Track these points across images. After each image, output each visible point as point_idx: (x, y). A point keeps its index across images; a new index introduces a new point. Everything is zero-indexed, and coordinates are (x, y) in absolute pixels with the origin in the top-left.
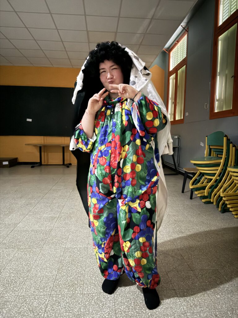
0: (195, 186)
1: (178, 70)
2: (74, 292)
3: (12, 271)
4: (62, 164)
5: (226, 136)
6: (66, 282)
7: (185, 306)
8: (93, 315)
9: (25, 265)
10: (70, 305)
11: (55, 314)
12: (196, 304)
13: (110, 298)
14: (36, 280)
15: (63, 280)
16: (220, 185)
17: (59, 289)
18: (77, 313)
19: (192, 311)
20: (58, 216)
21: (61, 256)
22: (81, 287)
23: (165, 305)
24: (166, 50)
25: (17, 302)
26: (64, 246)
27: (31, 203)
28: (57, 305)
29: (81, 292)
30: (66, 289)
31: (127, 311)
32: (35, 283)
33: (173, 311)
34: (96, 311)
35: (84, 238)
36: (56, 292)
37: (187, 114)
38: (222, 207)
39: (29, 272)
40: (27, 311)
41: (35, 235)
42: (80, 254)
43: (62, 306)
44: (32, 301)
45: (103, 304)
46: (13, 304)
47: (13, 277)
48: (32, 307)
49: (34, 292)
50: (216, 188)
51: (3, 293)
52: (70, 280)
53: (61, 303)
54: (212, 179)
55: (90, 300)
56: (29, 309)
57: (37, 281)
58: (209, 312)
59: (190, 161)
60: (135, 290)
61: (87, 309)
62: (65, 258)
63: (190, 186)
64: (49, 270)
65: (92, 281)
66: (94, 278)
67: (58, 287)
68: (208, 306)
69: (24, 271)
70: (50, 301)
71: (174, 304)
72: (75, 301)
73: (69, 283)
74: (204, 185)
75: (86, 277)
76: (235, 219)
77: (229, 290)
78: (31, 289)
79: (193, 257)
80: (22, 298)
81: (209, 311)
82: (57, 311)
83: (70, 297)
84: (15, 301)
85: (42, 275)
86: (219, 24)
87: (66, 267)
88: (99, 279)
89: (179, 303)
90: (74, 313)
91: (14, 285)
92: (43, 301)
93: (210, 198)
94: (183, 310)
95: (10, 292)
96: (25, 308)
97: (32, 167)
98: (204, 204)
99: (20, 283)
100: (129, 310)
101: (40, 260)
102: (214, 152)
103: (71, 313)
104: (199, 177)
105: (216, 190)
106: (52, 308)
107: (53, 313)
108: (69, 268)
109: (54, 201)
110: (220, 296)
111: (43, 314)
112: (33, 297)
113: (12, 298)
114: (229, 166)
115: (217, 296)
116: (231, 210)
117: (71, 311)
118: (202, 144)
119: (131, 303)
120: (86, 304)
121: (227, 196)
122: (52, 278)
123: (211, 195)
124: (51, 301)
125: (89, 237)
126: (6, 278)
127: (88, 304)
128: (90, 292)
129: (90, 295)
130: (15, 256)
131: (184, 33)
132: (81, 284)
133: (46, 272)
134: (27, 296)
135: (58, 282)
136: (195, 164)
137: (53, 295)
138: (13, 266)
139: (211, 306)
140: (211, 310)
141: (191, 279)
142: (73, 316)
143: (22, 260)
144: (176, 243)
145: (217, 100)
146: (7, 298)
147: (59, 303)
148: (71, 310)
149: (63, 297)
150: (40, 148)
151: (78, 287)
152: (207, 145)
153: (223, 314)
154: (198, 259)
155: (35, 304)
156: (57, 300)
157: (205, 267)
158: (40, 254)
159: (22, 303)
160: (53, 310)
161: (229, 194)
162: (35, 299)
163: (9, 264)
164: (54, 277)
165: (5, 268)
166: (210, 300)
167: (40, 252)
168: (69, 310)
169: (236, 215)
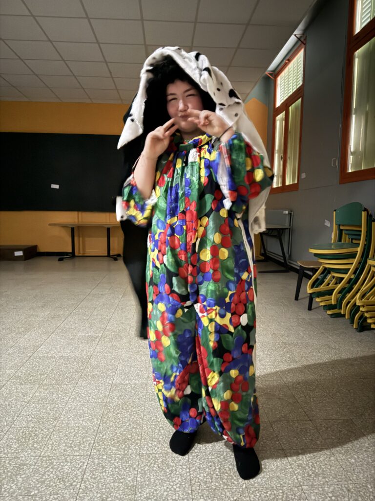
0: (315, 290)
1: (289, 106)
2: (126, 452)
3: (30, 419)
4: (106, 255)
5: (365, 210)
6: (114, 436)
7: (300, 475)
8: (155, 486)
9: (51, 410)
10: (121, 471)
11: (98, 485)
12: (317, 473)
13: (182, 461)
14: (67, 433)
16: (356, 287)
17: (103, 447)
18: (132, 483)
19: (310, 483)
20: (100, 335)
21: (105, 396)
22: (137, 443)
23: (268, 473)
24: (270, 74)
25: (38, 466)
27: (59, 315)
28: (99, 471)
29: (137, 451)
30: (114, 446)
31: (209, 482)
32: (66, 437)
33: (281, 483)
34: (160, 481)
35: (142, 369)
36: (98, 451)
37: (303, 176)
38: (358, 323)
39: (57, 420)
40: (55, 479)
41: (65, 364)
42: (134, 394)
43: (107, 472)
45: (171, 470)
46: (33, 469)
47: (33, 427)
48: (62, 473)
49: (64, 451)
50: (349, 292)
51: (17, 451)
52: (120, 433)
53: (107, 468)
54: (343, 278)
55: (150, 465)
56: (57, 476)
57: (69, 434)
58: (337, 485)
59: (308, 250)
60: (221, 450)
61: (147, 477)
62: (112, 400)
63: (308, 289)
64: (87, 417)
65: (154, 435)
66: (157, 431)
67: (101, 443)
68: (336, 475)
69: (48, 418)
70: (89, 465)
71: (283, 471)
72: (128, 465)
73: (118, 438)
74: (331, 287)
75: (145, 429)
77: (369, 451)
78: (60, 446)
79: (313, 399)
80: (46, 460)
81: (338, 483)
82: (100, 479)
83: (120, 459)
84: (36, 463)
85: (77, 425)
86: (355, 31)
87: (114, 413)
88: (164, 432)
89: (291, 470)
90: (127, 483)
91: (33, 439)
92: (78, 464)
93: (340, 308)
94: (296, 481)
95: (29, 450)
97: (60, 260)
98: (329, 317)
99: (42, 438)
100: (211, 479)
101: (73, 402)
102: (347, 236)
103: (122, 483)
104: (322, 275)
105: (349, 296)
106: (93, 475)
107: (93, 483)
108: (118, 415)
109: (95, 313)
110: (355, 459)
111: (79, 484)
112: (64, 458)
113: (31, 459)
114: (370, 257)
115: (350, 459)
116: (373, 326)
117: (121, 481)
118: (327, 224)
119: (215, 470)
120: (146, 469)
121: (367, 306)
122: (93, 430)
123: (342, 303)
124: (91, 466)
125: (149, 367)
126: (21, 429)
127: (148, 469)
128: (151, 452)
129: (151, 456)
130: (35, 396)
131: (299, 47)
132: (137, 439)
133: (83, 421)
134: (54, 457)
135: (101, 435)
136: (316, 255)
137: (93, 455)
138: (32, 410)
139: (341, 476)
140: (340, 481)
141: (308, 434)
142: (126, 488)
143: (46, 401)
144: (286, 378)
145: (352, 154)
146: (23, 459)
147: (103, 467)
148: (122, 479)
149: (110, 460)
150: (73, 229)
151: (132, 445)
152: (336, 224)
153: (360, 487)
154: (319, 403)
155: (67, 469)
156: (101, 463)
157: (332, 415)
158: (74, 392)
159: (47, 467)
160: (94, 478)
161: (370, 302)
162: (67, 461)
163: (25, 409)
164: (95, 428)
165: (19, 414)
166: (340, 467)
167: (74, 389)
168: (118, 479)
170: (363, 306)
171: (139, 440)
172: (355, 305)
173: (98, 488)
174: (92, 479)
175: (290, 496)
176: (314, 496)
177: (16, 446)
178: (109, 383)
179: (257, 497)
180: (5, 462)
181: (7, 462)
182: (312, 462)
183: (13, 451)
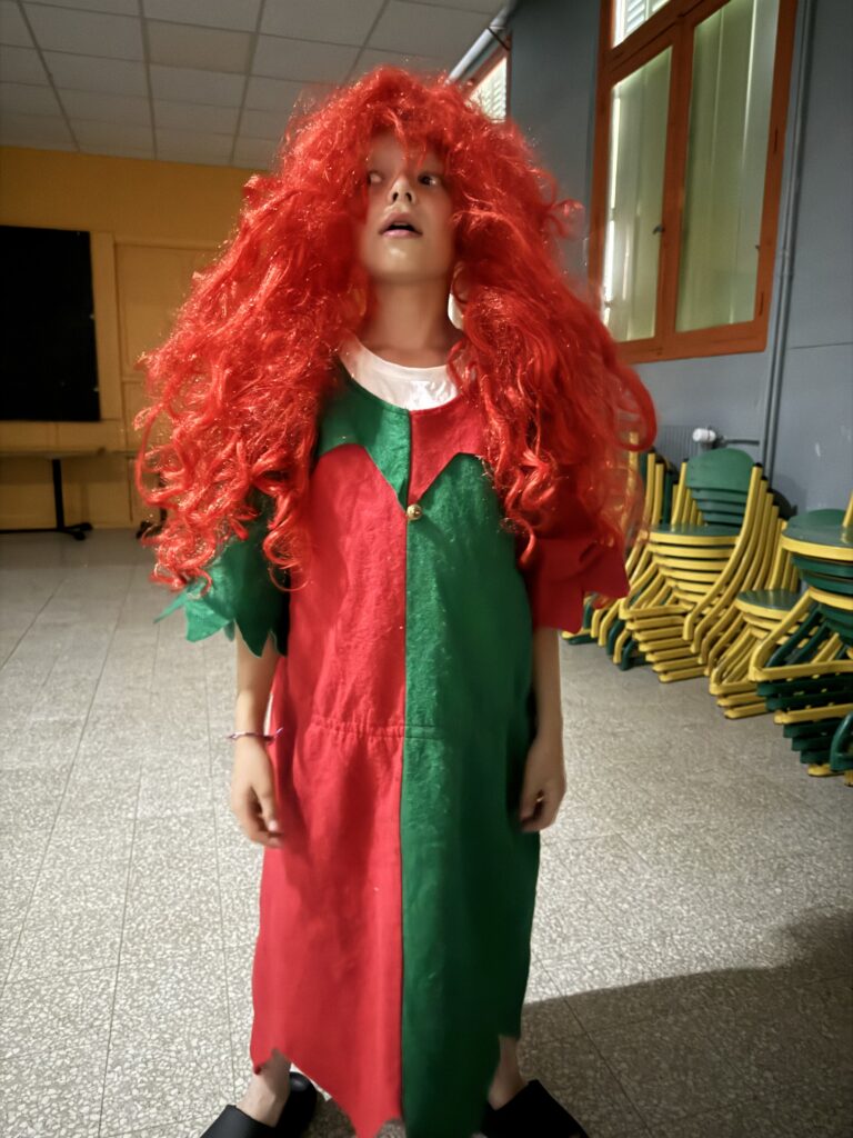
2: (195, 949)
4: (54, 525)
6: (162, 923)
10: (191, 985)
11: (149, 1016)
12: (565, 934)
14: (56, 929)
17: (144, 946)
18: (219, 1004)
21: (125, 847)
22: (215, 930)
25: (7, 1002)
26: (130, 816)
28: (146, 992)
29: (218, 945)
30: (167, 942)
32: (57, 939)
35: (196, 783)
36: (135, 954)
38: (622, 653)
39: (25, 908)
40: (52, 1020)
42: (190, 835)
43: (163, 991)
44: (60, 991)
48: (64, 1008)
49: (59, 966)
52: (174, 915)
53: (161, 984)
56: (56, 1015)
57: (61, 930)
62: (143, 852)
64: (95, 894)
65: (247, 911)
67: (136, 939)
68: (598, 934)
70: (121, 985)
72: (203, 972)
73: (172, 925)
75: (226, 901)
76: (662, 687)
78: (48, 957)
80: (23, 988)
81: (602, 946)
82: (151, 1006)
83: (187, 964)
85: (74, 911)
86: (614, 40)
87: (152, 878)
90: (208, 1006)
92: (97, 987)
96: (42, 1015)
101: (54, 866)
103: (198, 1006)
106: (134, 1001)
107: (138, 1016)
108: (164, 881)
111: (108, 1022)
112: (61, 979)
116: (649, 658)
117: (196, 1003)
120: (242, 975)
121: (639, 619)
122: (113, 917)
123: (592, 617)
124: (125, 984)
132: (214, 922)
133: (86, 901)
134: (38, 981)
135: (134, 925)
137: (126, 964)
139: (607, 934)
140: (606, 943)
145: (607, 305)
147: (153, 984)
148: (197, 999)
149: (164, 968)
151: (205, 934)
155: (73, 998)
156: (145, 977)
157: (585, 831)
158: (50, 847)
159: (28, 1002)
160: (138, 1006)
161: (642, 612)
162: (68, 984)
164: (117, 913)
166: (603, 919)
167: (49, 840)
168: (189, 1000)
169: (665, 672)
170: (632, 620)
171: (217, 923)
172: (616, 617)
173: (151, 1023)
174: (135, 1010)
178: (127, 819)
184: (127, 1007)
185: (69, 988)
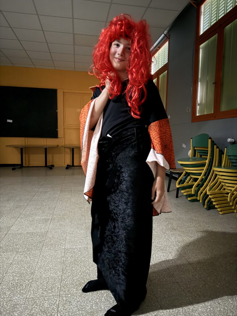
0: (181, 185)
1: (160, 75)
3: (15, 275)
4: (44, 166)
5: (210, 138)
6: (73, 282)
7: (190, 297)
9: (27, 268)
10: (81, 303)
11: (69, 313)
12: (199, 295)
14: (41, 282)
15: (69, 280)
16: (205, 184)
17: (67, 289)
18: (90, 311)
20: (51, 218)
21: (62, 257)
25: (27, 304)
26: (63, 247)
27: (20, 205)
30: (74, 288)
32: (42, 285)
35: (82, 239)
36: (64, 292)
38: (207, 205)
39: (33, 274)
40: (40, 312)
41: (31, 237)
42: (81, 254)
43: (73, 305)
44: (42, 302)
46: (23, 307)
47: (17, 280)
48: (43, 308)
49: (42, 294)
50: (202, 187)
51: (10, 296)
52: (76, 279)
53: (72, 302)
54: (198, 179)
55: (99, 298)
56: (41, 310)
57: (43, 282)
59: (177, 162)
61: (99, 306)
62: (67, 259)
63: (177, 185)
64: (53, 271)
67: (65, 287)
69: (27, 274)
71: (180, 296)
72: (85, 299)
73: (76, 283)
74: (190, 184)
75: (92, 276)
76: (220, 215)
78: (39, 291)
79: (189, 251)
80: (31, 300)
82: (69, 310)
83: (80, 296)
84: (25, 303)
85: (47, 276)
86: (200, 33)
87: (70, 267)
90: (87, 311)
91: (20, 288)
92: (53, 302)
93: (197, 196)
94: (189, 301)
95: (18, 295)
96: (37, 310)
97: (14, 169)
98: (189, 202)
99: (26, 286)
101: (41, 262)
102: (199, 153)
103: (84, 311)
104: (185, 176)
105: (202, 189)
106: (64, 307)
107: (66, 313)
108: (73, 268)
109: (44, 204)
110: (219, 285)
111: (56, 314)
113: (21, 301)
114: (213, 165)
115: (216, 286)
116: (216, 206)
117: (83, 309)
118: (184, 146)
120: (97, 301)
121: (213, 194)
122: (58, 279)
123: (198, 193)
124: (62, 301)
125: (86, 237)
126: (10, 282)
127: (99, 301)
130: (15, 260)
131: (166, 40)
133: (50, 273)
134: (36, 298)
135: (64, 282)
136: (182, 165)
137: (62, 295)
138: (15, 269)
141: (190, 272)
142: (87, 313)
143: (23, 263)
144: (171, 239)
145: (199, 105)
147: (70, 302)
148: (83, 308)
149: (73, 297)
150: (22, 149)
152: (192, 147)
153: (225, 301)
154: (193, 253)
155: (46, 305)
156: (67, 300)
158: (41, 256)
159: (33, 305)
160: (65, 309)
161: (214, 192)
162: (45, 300)
163: (10, 268)
164: (59, 278)
165: (7, 272)
166: (212, 290)
167: (40, 254)
168: (81, 308)
169: (221, 211)
170: (211, 195)
172: (206, 194)
175: (187, 310)
176: (200, 308)
177: (9, 293)
179: (168, 312)
180: (3, 304)
181: (5, 304)
182: (196, 289)
183: (7, 296)
184: (62, 309)
185: (45, 301)
